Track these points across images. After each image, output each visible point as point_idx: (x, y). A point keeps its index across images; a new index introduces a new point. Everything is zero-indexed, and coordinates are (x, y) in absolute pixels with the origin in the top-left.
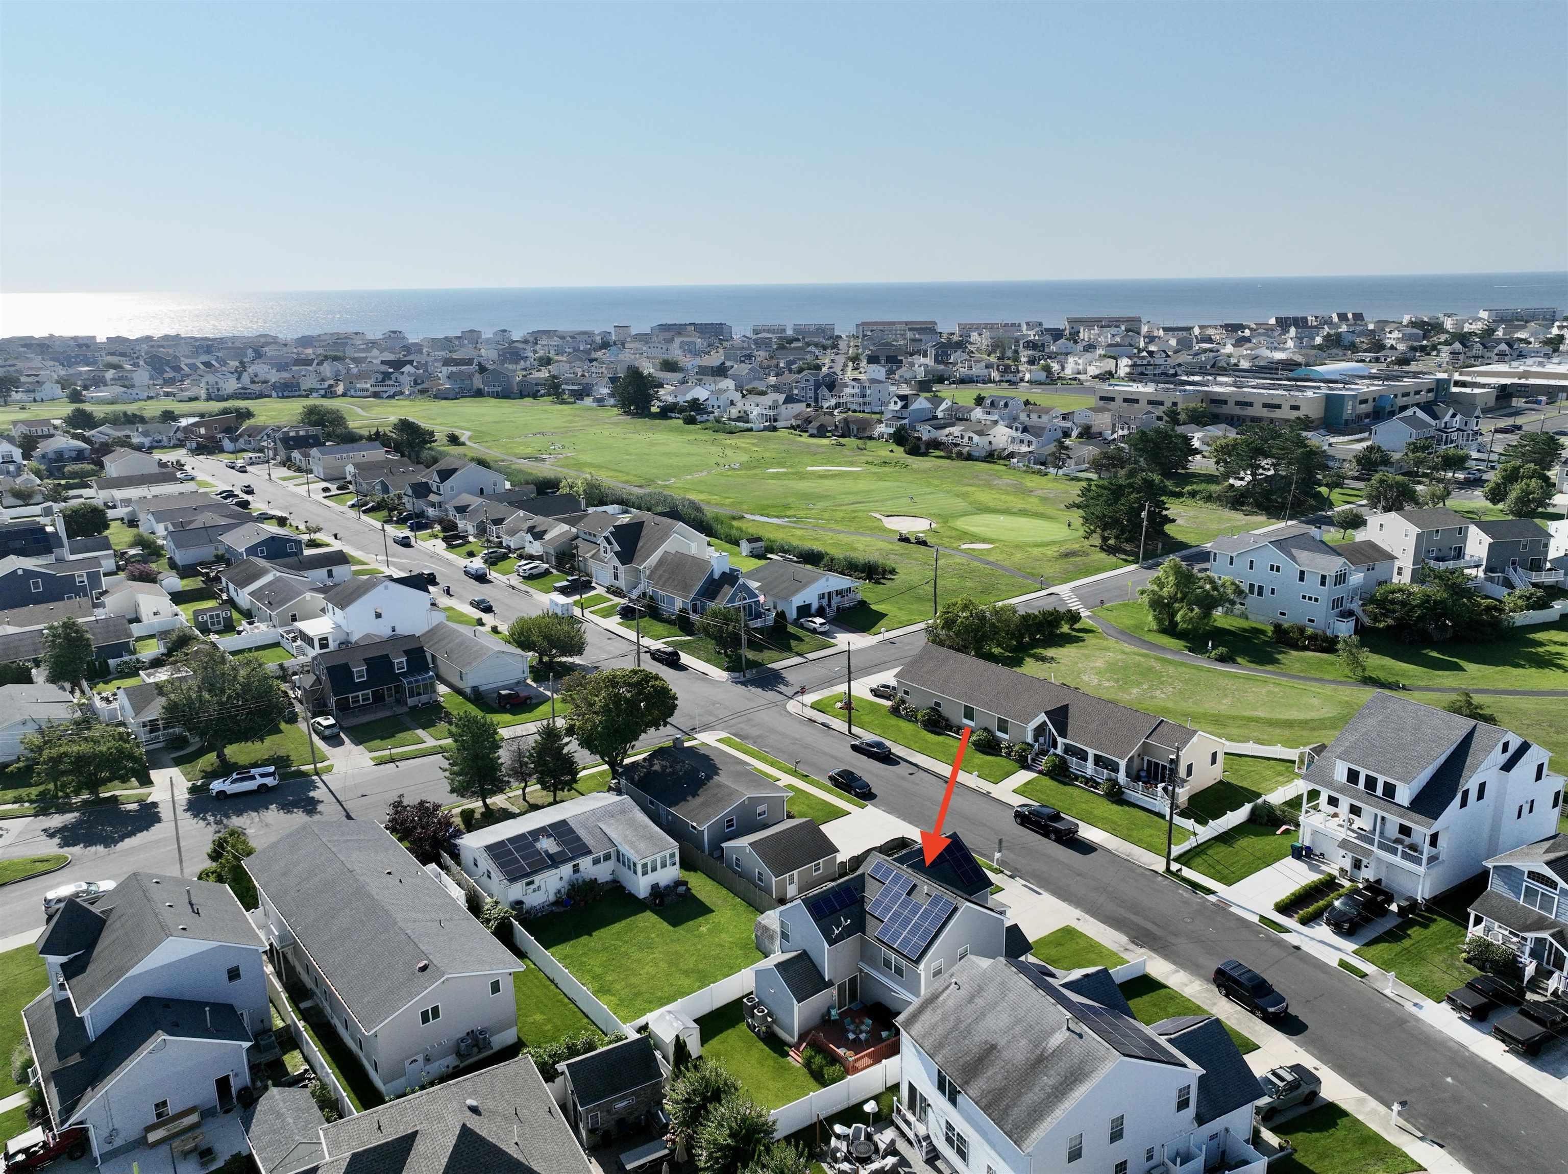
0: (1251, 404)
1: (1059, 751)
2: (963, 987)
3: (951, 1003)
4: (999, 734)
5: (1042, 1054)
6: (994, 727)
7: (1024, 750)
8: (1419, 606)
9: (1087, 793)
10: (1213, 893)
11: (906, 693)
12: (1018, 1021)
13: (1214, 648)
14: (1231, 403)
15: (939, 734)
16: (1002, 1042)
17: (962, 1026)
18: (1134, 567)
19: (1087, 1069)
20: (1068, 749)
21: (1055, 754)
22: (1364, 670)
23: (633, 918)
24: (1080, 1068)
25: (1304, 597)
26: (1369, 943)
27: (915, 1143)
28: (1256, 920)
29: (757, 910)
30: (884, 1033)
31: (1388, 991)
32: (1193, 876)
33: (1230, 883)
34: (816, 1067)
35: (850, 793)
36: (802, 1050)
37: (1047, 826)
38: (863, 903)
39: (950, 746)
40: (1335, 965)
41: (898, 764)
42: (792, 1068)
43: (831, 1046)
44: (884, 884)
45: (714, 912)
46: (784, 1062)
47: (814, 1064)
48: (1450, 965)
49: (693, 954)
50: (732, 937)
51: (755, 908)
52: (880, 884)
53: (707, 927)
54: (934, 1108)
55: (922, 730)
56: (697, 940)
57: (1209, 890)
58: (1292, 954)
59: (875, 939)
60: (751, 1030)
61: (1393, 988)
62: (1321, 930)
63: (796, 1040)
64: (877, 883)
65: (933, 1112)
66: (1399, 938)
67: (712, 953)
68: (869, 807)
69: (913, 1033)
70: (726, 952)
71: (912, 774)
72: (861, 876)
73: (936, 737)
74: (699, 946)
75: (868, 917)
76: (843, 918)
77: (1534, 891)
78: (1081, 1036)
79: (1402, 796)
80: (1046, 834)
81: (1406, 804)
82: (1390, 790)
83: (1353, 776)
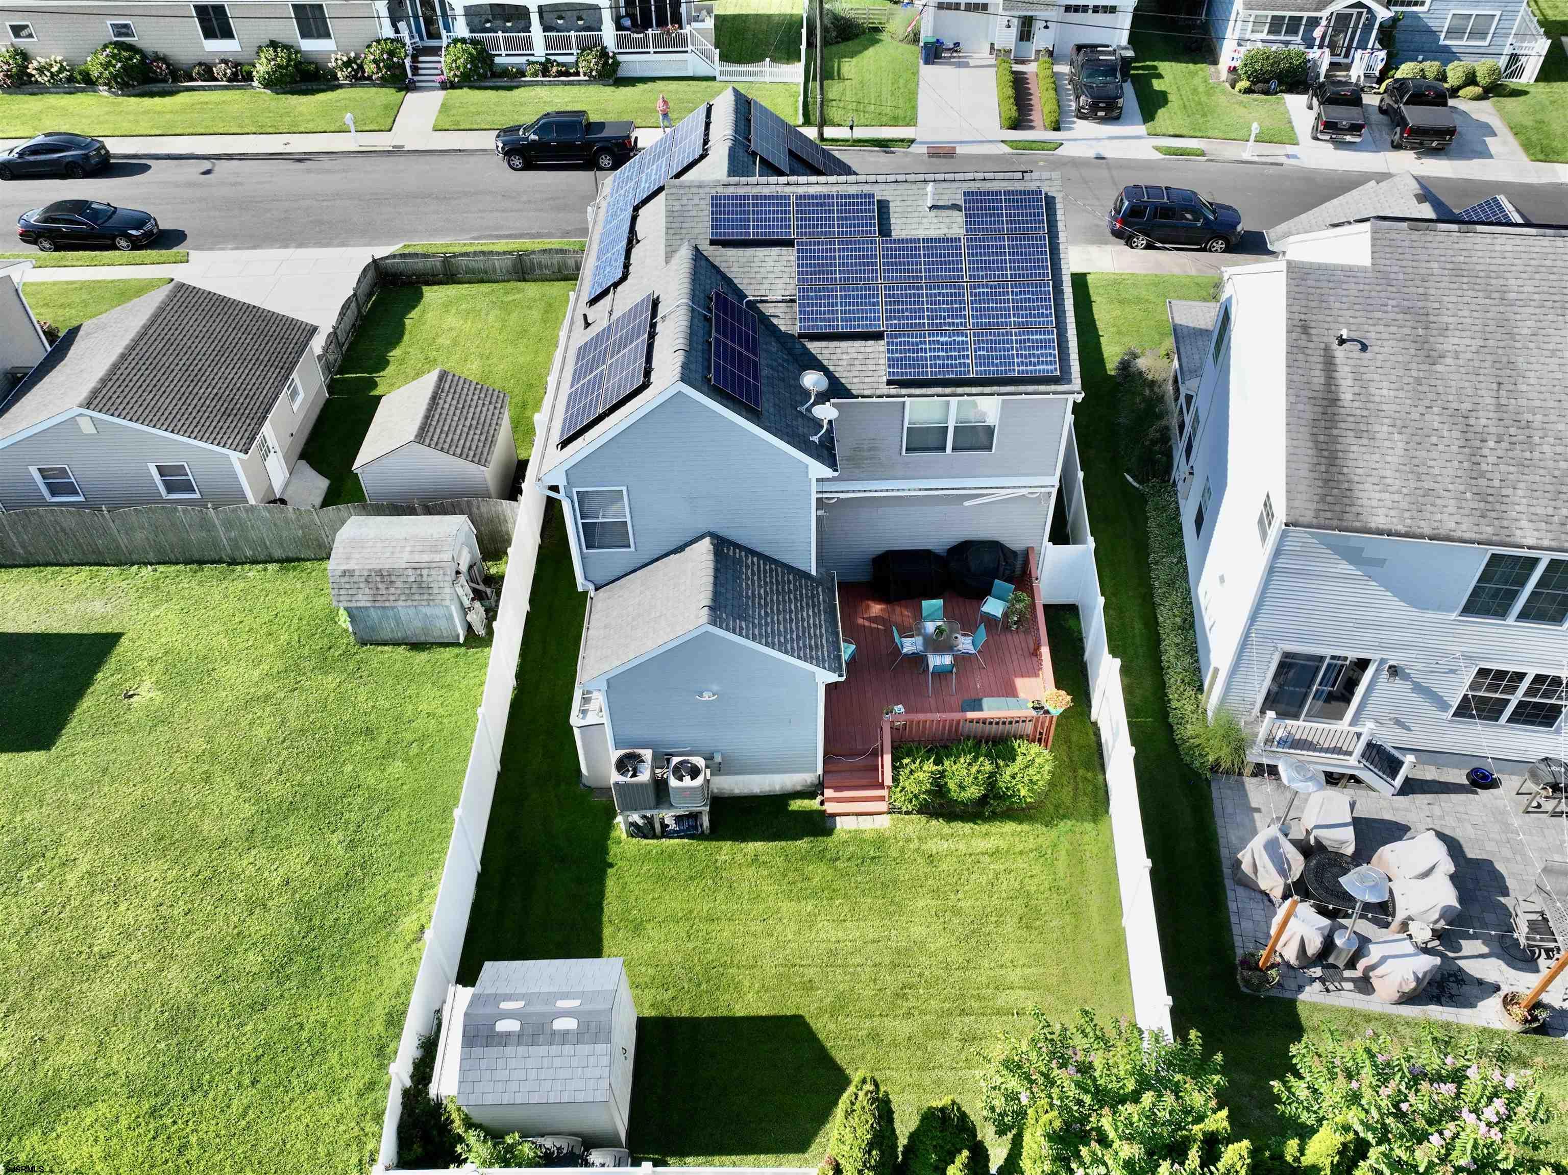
1: (461, 29)
2: (1371, 337)
3: (1384, 391)
4: (306, 46)
6: (290, 29)
7: (392, 54)
9: (560, 88)
10: (912, 141)
11: (22, 31)
15: (172, 93)
20: (475, 18)
21: (457, 41)
26: (1148, 116)
27: (1366, 776)
28: (1006, 149)
29: (233, 562)
30: (993, 607)
31: (1246, 156)
32: (860, 133)
33: (911, 122)
34: (974, 792)
35: (114, 247)
36: (888, 781)
37: (588, 144)
38: (765, 320)
39: (217, 104)
40: (1160, 156)
41: (146, 168)
42: (880, 841)
43: (971, 715)
44: (789, 243)
45: (118, 636)
46: (845, 843)
47: (962, 787)
48: (1241, 103)
49: (207, 778)
50: (257, 663)
51: (220, 561)
52: (775, 251)
53: (147, 684)
54: (1415, 668)
55: (121, 99)
56: (164, 733)
57: (902, 141)
58: (1109, 168)
59: (885, 390)
60: (655, 837)
61: (1249, 151)
62: (1084, 128)
63: (820, 771)
64: (761, 252)
65: (1406, 677)
66: (1162, 99)
67: (261, 733)
68: (194, 254)
69: (1379, 521)
70: (296, 702)
71: (208, 172)
72: (698, 256)
73: (167, 100)
74: (198, 745)
75: (814, 347)
76: (797, 377)
80: (590, 164)
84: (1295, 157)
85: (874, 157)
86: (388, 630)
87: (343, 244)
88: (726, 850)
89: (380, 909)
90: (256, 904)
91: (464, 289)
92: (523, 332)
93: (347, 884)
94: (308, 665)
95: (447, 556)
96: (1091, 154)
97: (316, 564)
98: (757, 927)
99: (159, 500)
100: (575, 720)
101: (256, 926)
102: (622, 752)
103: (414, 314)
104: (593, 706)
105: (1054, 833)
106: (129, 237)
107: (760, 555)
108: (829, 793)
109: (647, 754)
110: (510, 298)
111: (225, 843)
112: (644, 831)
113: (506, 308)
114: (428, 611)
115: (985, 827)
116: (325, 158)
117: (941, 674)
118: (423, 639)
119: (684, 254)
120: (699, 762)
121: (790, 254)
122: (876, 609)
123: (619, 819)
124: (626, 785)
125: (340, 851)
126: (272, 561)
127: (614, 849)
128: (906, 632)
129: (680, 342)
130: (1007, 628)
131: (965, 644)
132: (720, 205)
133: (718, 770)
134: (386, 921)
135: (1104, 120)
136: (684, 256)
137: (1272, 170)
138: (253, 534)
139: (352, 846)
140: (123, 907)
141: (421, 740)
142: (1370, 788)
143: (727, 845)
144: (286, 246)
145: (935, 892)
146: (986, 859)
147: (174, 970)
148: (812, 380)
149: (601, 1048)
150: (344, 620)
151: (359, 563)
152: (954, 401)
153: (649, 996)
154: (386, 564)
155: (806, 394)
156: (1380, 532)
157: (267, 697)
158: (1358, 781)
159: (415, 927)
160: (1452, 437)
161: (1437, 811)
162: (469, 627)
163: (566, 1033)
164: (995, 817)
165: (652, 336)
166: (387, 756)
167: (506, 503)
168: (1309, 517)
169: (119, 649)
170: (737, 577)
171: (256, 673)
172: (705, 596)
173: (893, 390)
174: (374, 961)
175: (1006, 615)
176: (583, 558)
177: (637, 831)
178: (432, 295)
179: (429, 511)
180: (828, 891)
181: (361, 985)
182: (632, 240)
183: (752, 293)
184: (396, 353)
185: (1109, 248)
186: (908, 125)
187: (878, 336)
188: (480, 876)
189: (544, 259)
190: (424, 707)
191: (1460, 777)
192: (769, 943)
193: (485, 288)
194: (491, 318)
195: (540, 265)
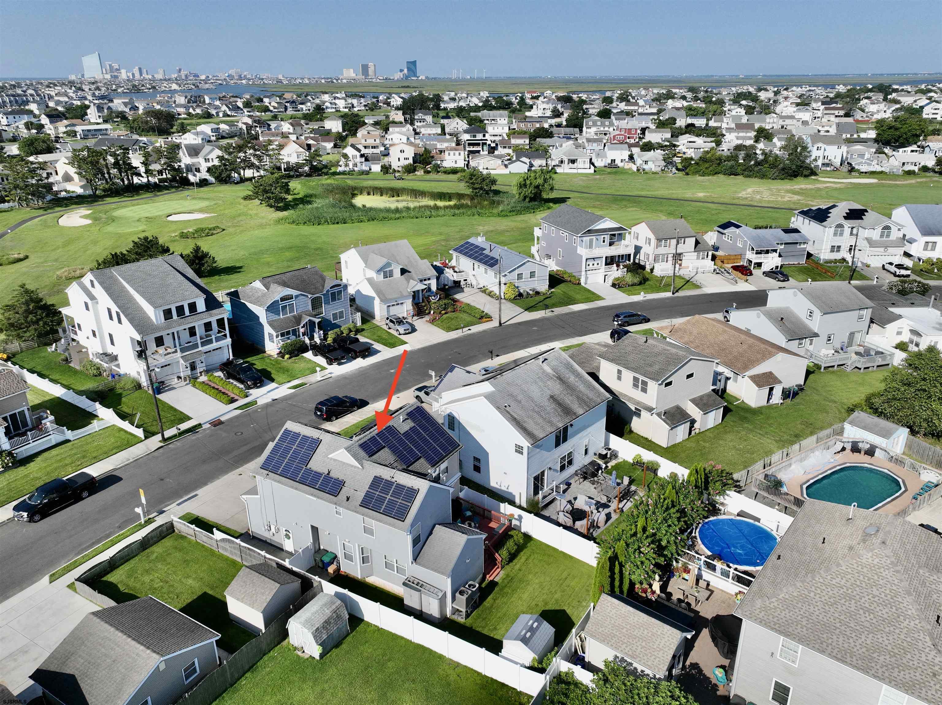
5: (557, 377)
10: (200, 425)
12: (536, 382)
17: (537, 409)
26: (271, 379)
28: (239, 411)
30: (468, 513)
31: (318, 379)
33: (188, 418)
34: (515, 548)
36: (500, 559)
37: (74, 491)
40: (293, 391)
46: (502, 582)
47: (512, 549)
48: (293, 363)
54: (552, 466)
57: (196, 426)
58: (283, 401)
61: (315, 377)
62: (256, 392)
66: (266, 371)
69: (541, 436)
77: (284, 308)
78: (546, 359)
79: (201, 306)
80: (78, 499)
81: (204, 309)
82: (193, 307)
83: (168, 314)
84: (330, 374)
85: (191, 437)
96: (270, 400)
105: (529, 548)
108: (486, 578)
120: (472, 582)
137: (331, 380)
154: (325, 618)
163: (537, 626)
178: (114, 578)
180: (514, 591)
186: (189, 420)
193: (134, 561)
195: (152, 538)
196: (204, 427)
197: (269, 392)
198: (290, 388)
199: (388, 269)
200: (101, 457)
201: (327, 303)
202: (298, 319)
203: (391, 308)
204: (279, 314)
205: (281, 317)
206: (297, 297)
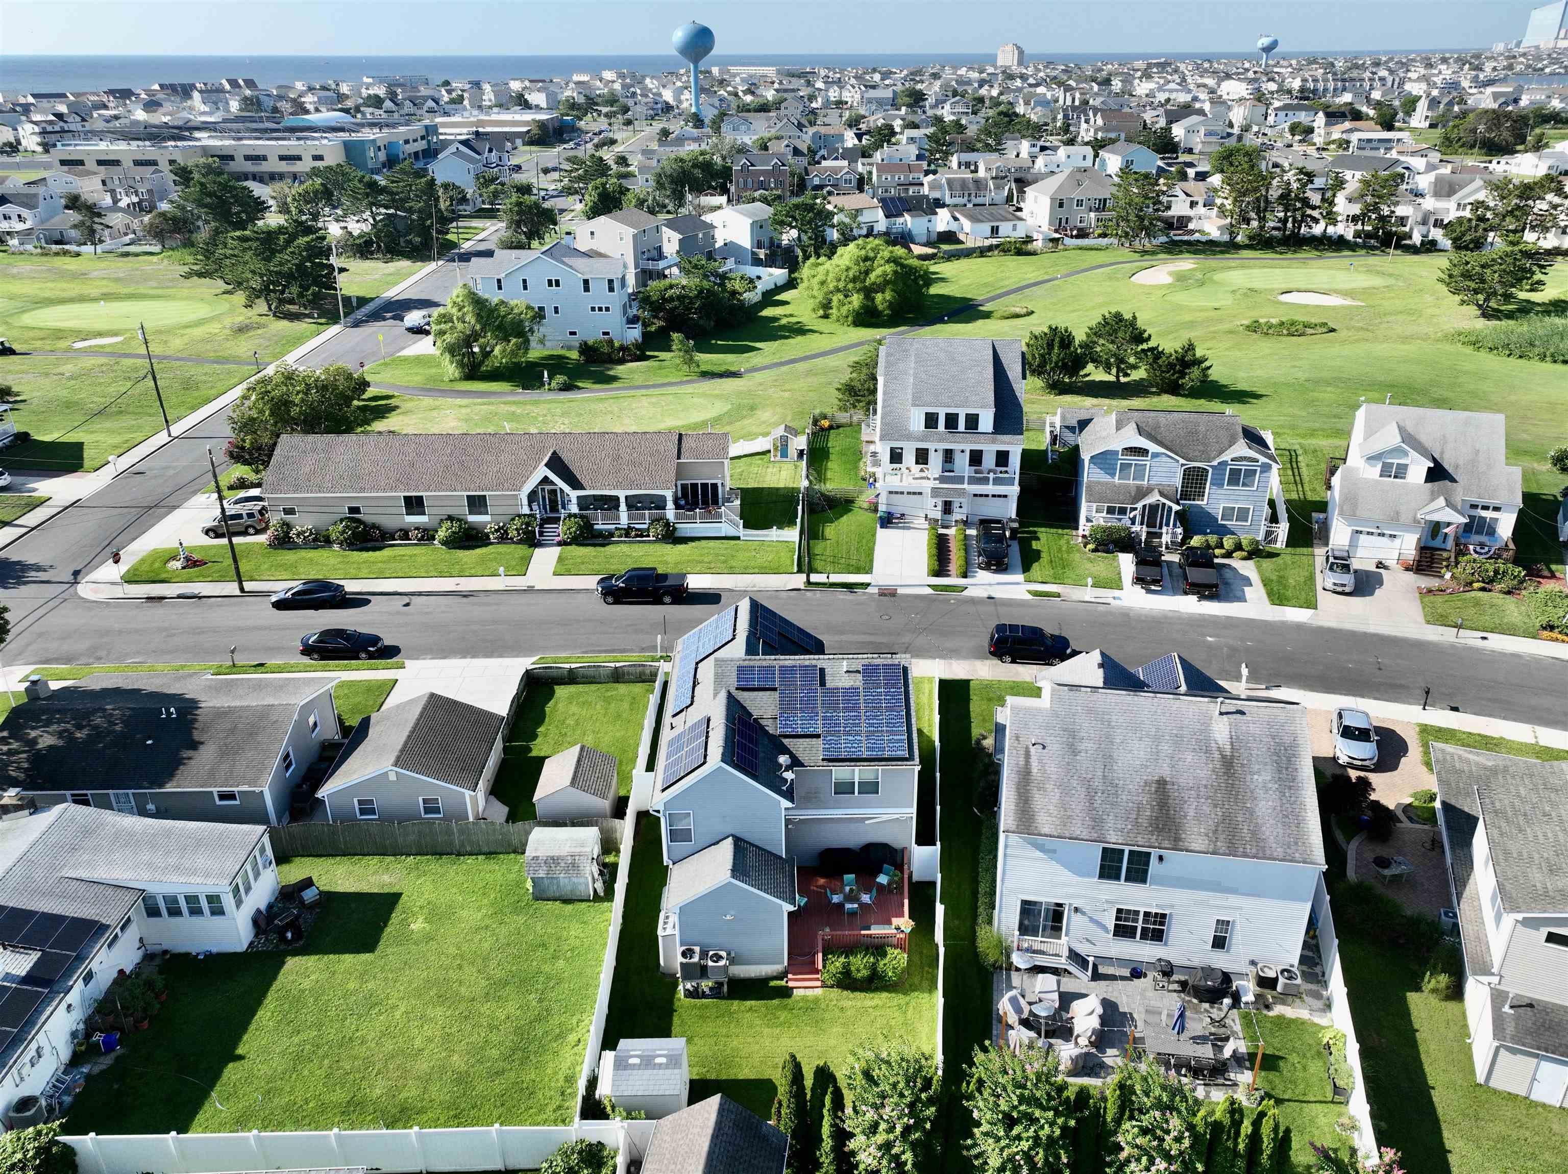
0: (265, 158)
1: (574, 509)
2: (1047, 742)
3: (1052, 769)
4: (472, 518)
5: (1224, 757)
6: (463, 509)
7: (528, 524)
8: (697, 297)
9: (636, 545)
10: (868, 585)
11: (290, 511)
12: (1157, 739)
13: (551, 377)
14: (239, 159)
15: (380, 549)
16: (1165, 771)
17: (1097, 783)
18: (335, 329)
19: (1287, 740)
20: (583, 503)
21: (570, 516)
22: (698, 366)
23: (276, 985)
24: (1278, 744)
25: (593, 309)
26: (1026, 568)
27: (1071, 969)
28: (930, 591)
29: (459, 854)
30: (883, 879)
31: (1087, 599)
32: (835, 578)
33: (869, 570)
34: (865, 973)
35: (358, 658)
36: (820, 967)
37: (657, 589)
38: (762, 728)
39: (411, 556)
40: (1030, 597)
41: (368, 602)
42: (816, 1000)
43: (863, 932)
44: (775, 689)
45: (401, 894)
46: (798, 1002)
47: (858, 971)
48: (1089, 559)
49: (460, 967)
50: (479, 909)
51: (451, 854)
52: (768, 693)
53: (420, 920)
54: (1086, 908)
55: (347, 553)
56: (433, 945)
57: (862, 584)
58: (996, 605)
59: (821, 763)
60: (698, 998)
61: (1088, 594)
62: (983, 576)
63: (786, 964)
64: (761, 693)
65: (1084, 913)
66: (1037, 555)
67: (486, 945)
68: (408, 663)
69: (1046, 830)
70: (503, 931)
71: (407, 605)
72: (730, 696)
73: (378, 553)
74: (452, 950)
75: (786, 741)
76: (777, 757)
77: (1127, 466)
78: (1242, 713)
79: (986, 422)
80: (657, 600)
81: (990, 429)
82: (972, 421)
83: (931, 421)
84: (1119, 599)
85: (843, 595)
86: (552, 891)
87: (501, 656)
88: (735, 1004)
89: (558, 1031)
90: (491, 1027)
91: (580, 688)
92: (619, 716)
93: (539, 1019)
94: (507, 910)
95: (589, 849)
96: (985, 595)
97: (506, 856)
98: (749, 1040)
99: (421, 818)
100: (660, 932)
101: (493, 1037)
102: (684, 948)
103: (551, 704)
104: (670, 925)
105: (908, 998)
106: (368, 652)
107: (757, 847)
108: (790, 976)
109: (697, 949)
110: (609, 694)
111: (473, 1000)
112: (693, 994)
113: (607, 700)
114: (575, 880)
115: (871, 995)
116: (482, 594)
117: (853, 914)
118: (570, 897)
119: (723, 695)
120: (723, 954)
121: (776, 695)
122: (822, 881)
123: (681, 987)
124: (687, 964)
125: (534, 1003)
126: (481, 854)
127: (677, 1004)
128: (834, 892)
129: (721, 742)
130: (890, 892)
131: (866, 898)
132: (741, 670)
133: (733, 961)
134: (561, 1036)
135: (996, 571)
136: (723, 696)
137: (1102, 608)
138: (474, 838)
139: (541, 1001)
140: (426, 1028)
141: (572, 950)
142: (1076, 977)
143: (736, 1002)
144: (465, 657)
145: (844, 1025)
146: (871, 1010)
147: (455, 1057)
148: (783, 759)
149: (676, 1071)
150: (529, 885)
151: (542, 853)
152: (857, 769)
153: (695, 1070)
154: (555, 853)
155: (781, 766)
156: (1046, 835)
157: (487, 927)
158: (1069, 973)
159: (576, 1039)
160: (1082, 792)
161: (1110, 989)
162: (595, 891)
163: (661, 1064)
164: (877, 990)
165: (707, 737)
166: (555, 957)
167: (617, 821)
168: (1013, 828)
169: (401, 902)
170: (744, 856)
171: (480, 914)
172: (729, 864)
173: (825, 763)
174: (556, 1053)
175: (889, 884)
176: (668, 847)
177: (690, 994)
178: (561, 692)
179: (573, 825)
180: (787, 1024)
181: (551, 1064)
182: (695, 683)
183: (756, 714)
184: (541, 729)
185: (988, 662)
186: (867, 573)
187: (818, 736)
188: (608, 1016)
189: (631, 670)
190: (573, 932)
191: (1126, 972)
192: (757, 1047)
193: (593, 687)
194: (598, 707)
195: (628, 673)
196: (870, 590)
197: (998, 584)
198: (1029, 592)
199: (1396, 461)
200: (737, 570)
201: (1218, 483)
202: (1142, 493)
203: (1362, 537)
204: (1113, 475)
205: (1116, 480)
206: (1156, 455)
